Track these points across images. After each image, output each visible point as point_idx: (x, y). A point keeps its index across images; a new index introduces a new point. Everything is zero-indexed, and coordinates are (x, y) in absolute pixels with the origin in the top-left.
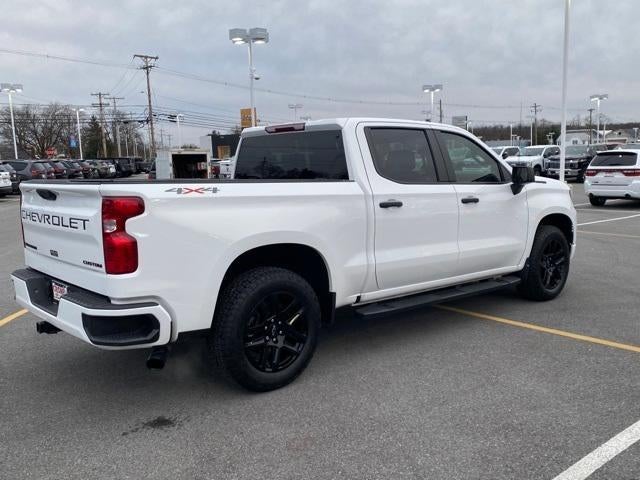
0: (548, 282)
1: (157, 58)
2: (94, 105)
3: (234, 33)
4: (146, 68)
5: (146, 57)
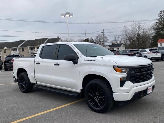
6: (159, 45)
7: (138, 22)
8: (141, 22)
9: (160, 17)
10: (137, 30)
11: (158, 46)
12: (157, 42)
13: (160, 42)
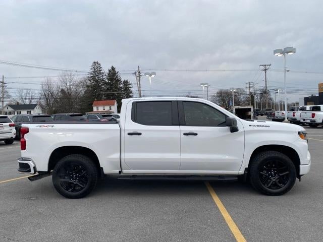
0: (269, 185)
1: (270, 65)
2: (247, 88)
3: (275, 52)
4: (265, 70)
5: (265, 65)
6: (95, 109)
7: (69, 73)
8: (73, 73)
9: (93, 70)
10: (68, 84)
11: (94, 111)
12: (92, 104)
13: (96, 105)
